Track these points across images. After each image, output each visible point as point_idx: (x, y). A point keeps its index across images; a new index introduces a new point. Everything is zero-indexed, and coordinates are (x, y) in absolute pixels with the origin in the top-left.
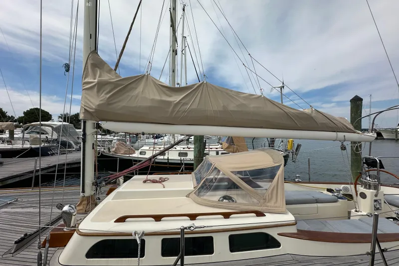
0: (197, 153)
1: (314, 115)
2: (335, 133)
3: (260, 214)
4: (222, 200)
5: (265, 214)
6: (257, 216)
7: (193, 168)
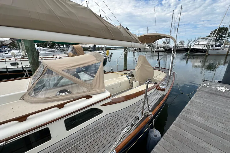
0: (31, 60)
1: (122, 30)
2: (131, 43)
3: (88, 97)
4: (59, 94)
5: (92, 96)
6: (87, 99)
7: (32, 73)
